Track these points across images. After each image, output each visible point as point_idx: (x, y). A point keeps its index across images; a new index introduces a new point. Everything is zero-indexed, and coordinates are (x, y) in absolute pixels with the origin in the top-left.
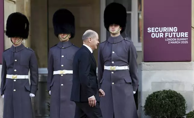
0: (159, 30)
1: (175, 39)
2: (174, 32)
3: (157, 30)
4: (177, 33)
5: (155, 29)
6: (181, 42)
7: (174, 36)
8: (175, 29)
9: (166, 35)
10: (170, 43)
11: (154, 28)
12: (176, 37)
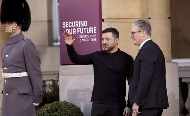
0: (72, 24)
1: (86, 36)
2: (84, 27)
3: (70, 24)
4: (87, 28)
5: (68, 24)
6: (91, 40)
7: (85, 33)
8: (86, 23)
9: (78, 31)
10: (82, 41)
11: (68, 22)
12: (87, 34)
